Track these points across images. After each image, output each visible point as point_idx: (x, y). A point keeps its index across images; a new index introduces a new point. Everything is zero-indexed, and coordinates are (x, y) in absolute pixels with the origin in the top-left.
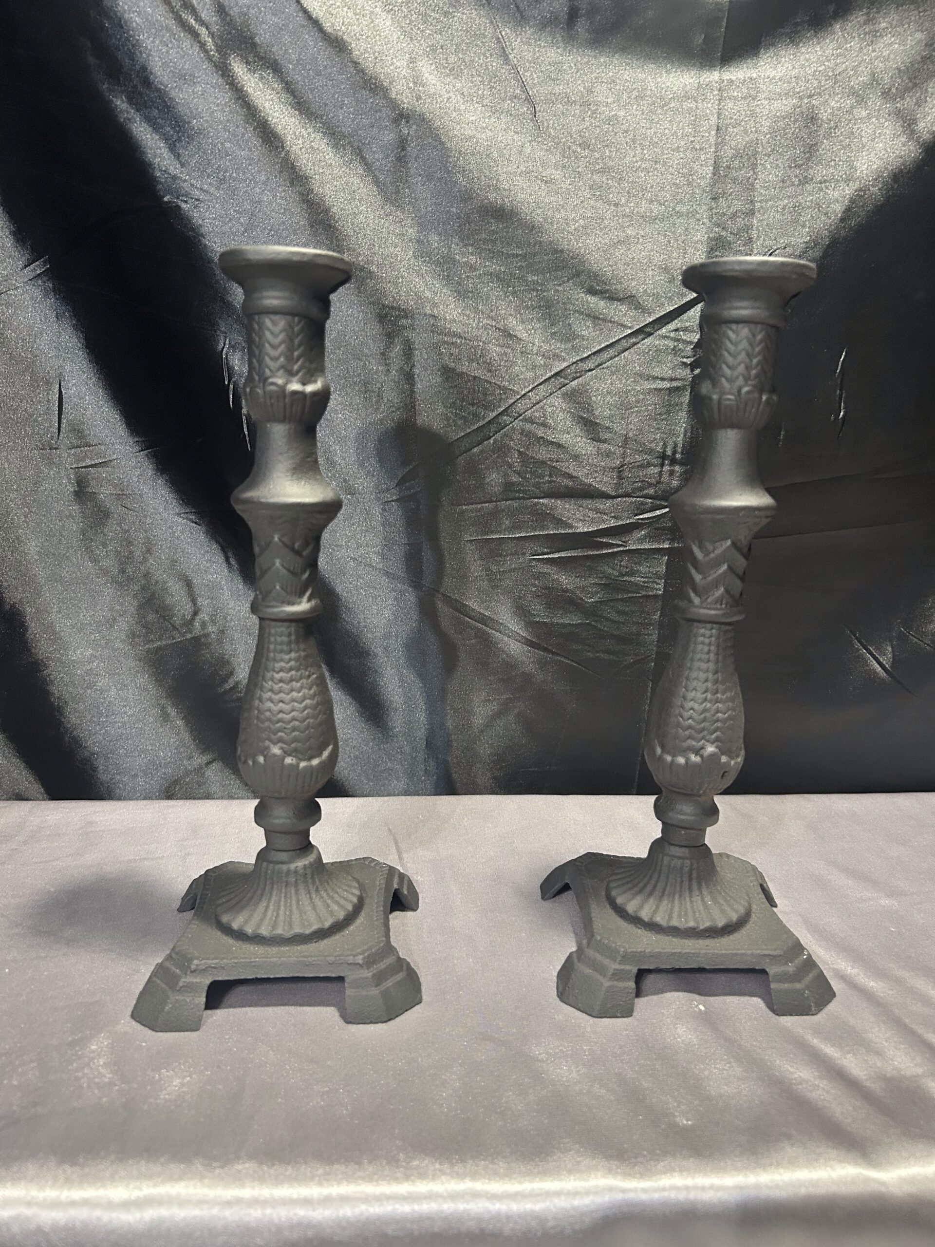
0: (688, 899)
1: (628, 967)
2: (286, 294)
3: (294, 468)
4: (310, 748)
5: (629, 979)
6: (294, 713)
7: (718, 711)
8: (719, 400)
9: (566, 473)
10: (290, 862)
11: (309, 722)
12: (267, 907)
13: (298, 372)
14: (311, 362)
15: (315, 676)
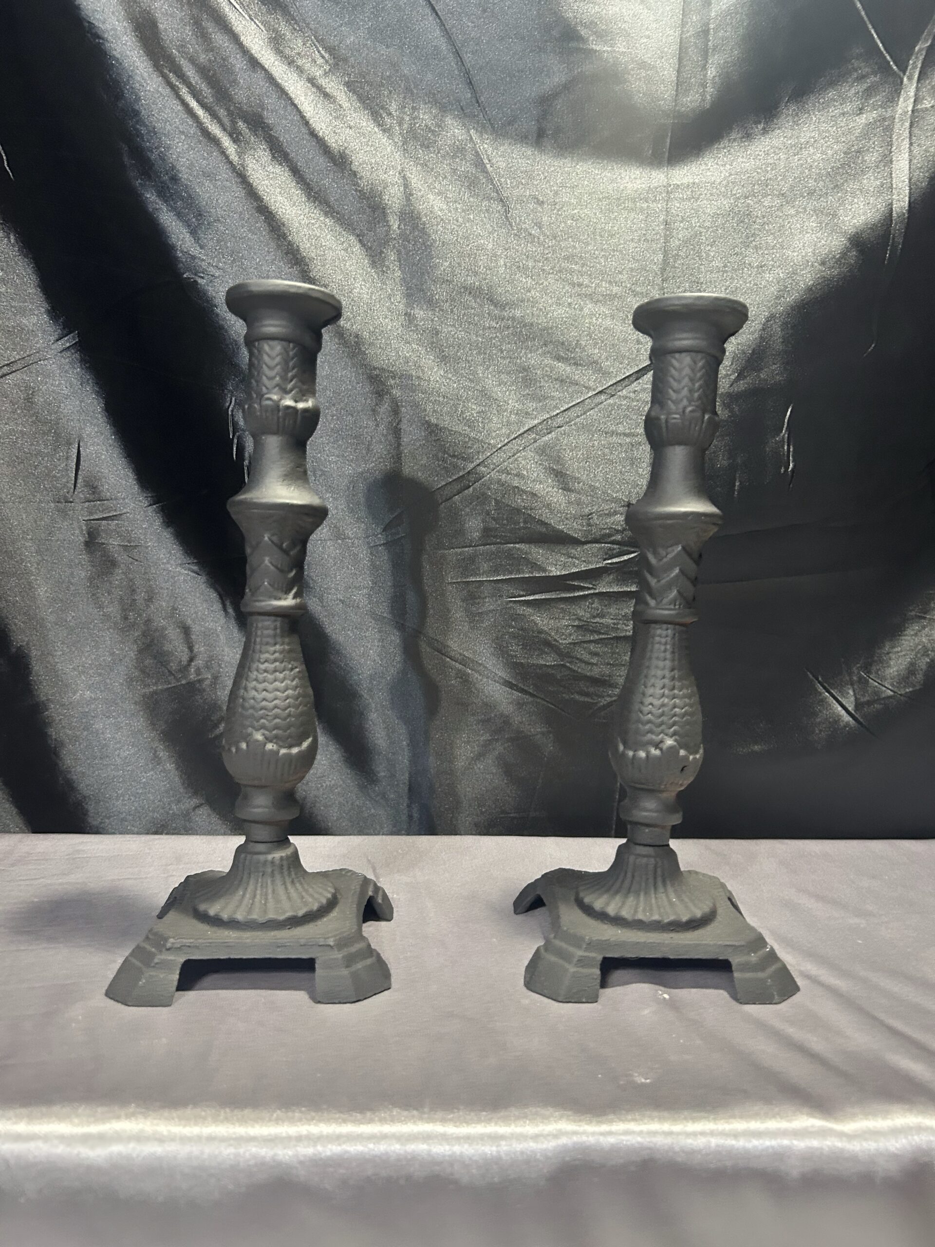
0: (653, 896)
1: (593, 955)
2: (284, 323)
3: (286, 475)
4: (290, 736)
5: (592, 966)
6: (275, 702)
7: (675, 707)
8: (667, 421)
9: (539, 520)
10: (269, 853)
11: (290, 711)
12: (244, 895)
13: (291, 390)
14: (303, 383)
15: (298, 670)
